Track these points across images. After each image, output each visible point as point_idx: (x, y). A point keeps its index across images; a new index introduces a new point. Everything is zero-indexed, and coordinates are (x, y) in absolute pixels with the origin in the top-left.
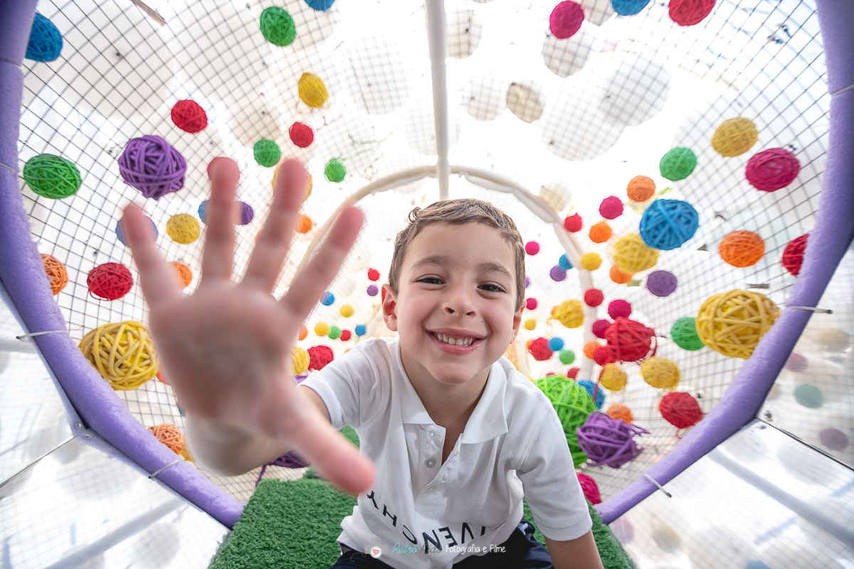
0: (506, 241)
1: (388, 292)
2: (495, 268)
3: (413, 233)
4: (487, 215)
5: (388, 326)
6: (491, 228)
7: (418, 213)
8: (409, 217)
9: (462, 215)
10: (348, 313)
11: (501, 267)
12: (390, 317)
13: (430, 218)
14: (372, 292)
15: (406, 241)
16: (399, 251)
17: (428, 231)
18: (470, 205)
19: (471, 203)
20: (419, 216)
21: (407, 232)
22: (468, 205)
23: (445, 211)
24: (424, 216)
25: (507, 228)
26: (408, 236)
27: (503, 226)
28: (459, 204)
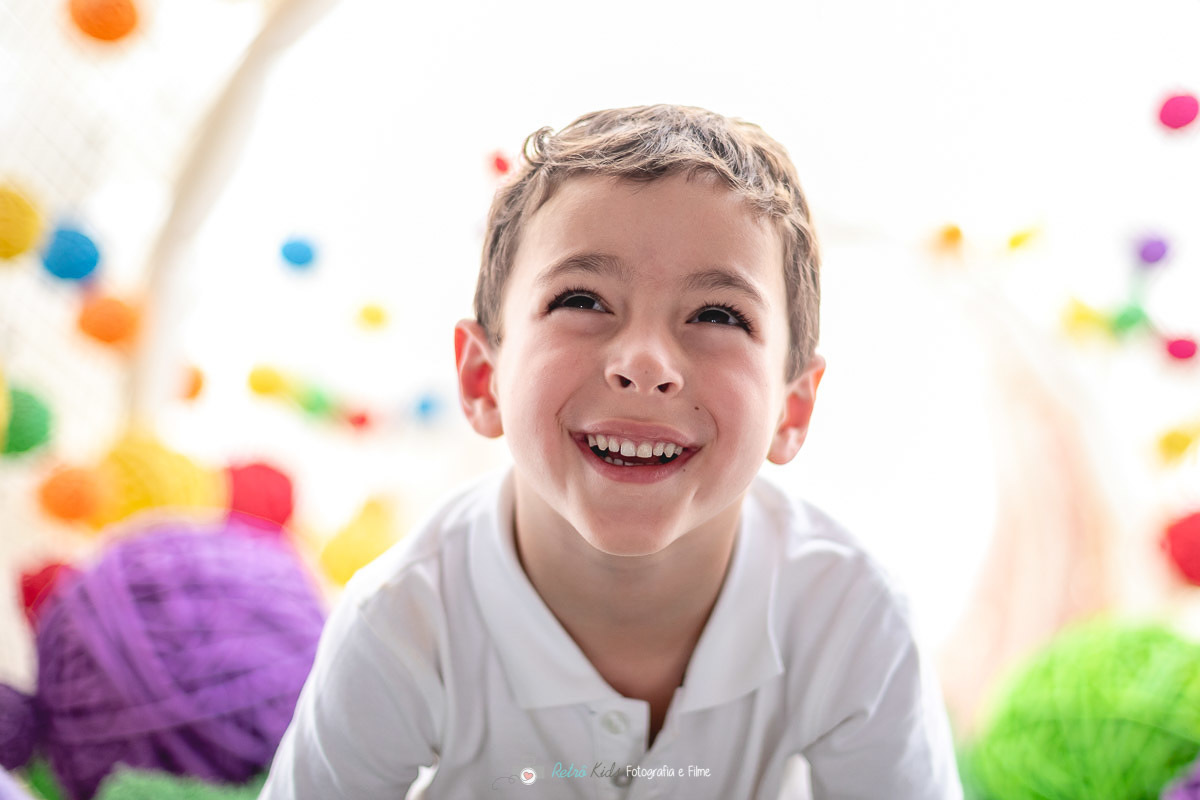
0: (755, 219)
1: (472, 338)
2: (727, 280)
3: (537, 196)
4: (709, 160)
5: (477, 427)
6: (719, 189)
7: (546, 140)
8: (524, 151)
9: (650, 158)
11: (741, 278)
12: (479, 405)
13: (574, 165)
15: (519, 214)
16: (501, 240)
17: (573, 194)
18: (672, 130)
19: (674, 123)
20: (548, 153)
21: (520, 192)
22: (666, 130)
23: (610, 147)
24: (560, 154)
25: (759, 184)
26: (522, 202)
27: (750, 181)
28: (646, 126)
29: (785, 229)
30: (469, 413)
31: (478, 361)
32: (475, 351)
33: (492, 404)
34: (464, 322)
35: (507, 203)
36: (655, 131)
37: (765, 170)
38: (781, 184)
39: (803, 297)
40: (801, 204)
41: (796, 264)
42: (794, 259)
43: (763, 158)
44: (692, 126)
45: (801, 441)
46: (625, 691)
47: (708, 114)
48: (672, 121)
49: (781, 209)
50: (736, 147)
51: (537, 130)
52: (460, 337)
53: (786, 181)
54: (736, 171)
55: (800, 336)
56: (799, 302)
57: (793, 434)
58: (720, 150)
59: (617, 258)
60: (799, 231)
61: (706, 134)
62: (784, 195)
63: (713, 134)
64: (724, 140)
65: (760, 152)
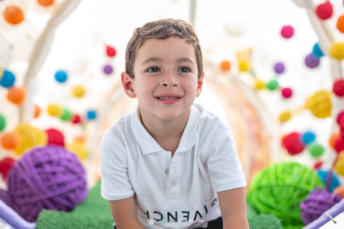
0: (189, 45)
2: (185, 60)
3: (139, 44)
4: (178, 33)
6: (181, 39)
7: (139, 31)
8: (134, 33)
9: (165, 34)
10: (79, 93)
11: (188, 59)
12: (129, 91)
13: (147, 36)
14: (108, 70)
15: (135, 48)
18: (168, 27)
19: (168, 25)
20: (141, 34)
21: (135, 43)
22: (167, 27)
23: (155, 32)
24: (144, 34)
25: (189, 37)
26: (136, 45)
27: (187, 36)
28: (162, 26)
29: (195, 46)
30: (127, 93)
31: (128, 81)
32: (127, 79)
33: (132, 90)
34: (123, 72)
35: (132, 46)
36: (165, 27)
37: (189, 33)
38: (193, 36)
39: (200, 59)
40: (197, 39)
41: (198, 53)
42: (197, 52)
43: (188, 30)
44: (173, 25)
45: (201, 91)
46: (167, 149)
47: (175, 21)
48: (168, 24)
49: (194, 41)
50: (183, 29)
51: (137, 28)
52: (122, 76)
53: (193, 35)
54: (184, 35)
55: (200, 68)
56: (199, 61)
57: (199, 89)
58: (180, 30)
59: (161, 58)
60: (198, 46)
61: (176, 27)
62: (194, 38)
63: (177, 27)
64: (180, 27)
65: (187, 29)
